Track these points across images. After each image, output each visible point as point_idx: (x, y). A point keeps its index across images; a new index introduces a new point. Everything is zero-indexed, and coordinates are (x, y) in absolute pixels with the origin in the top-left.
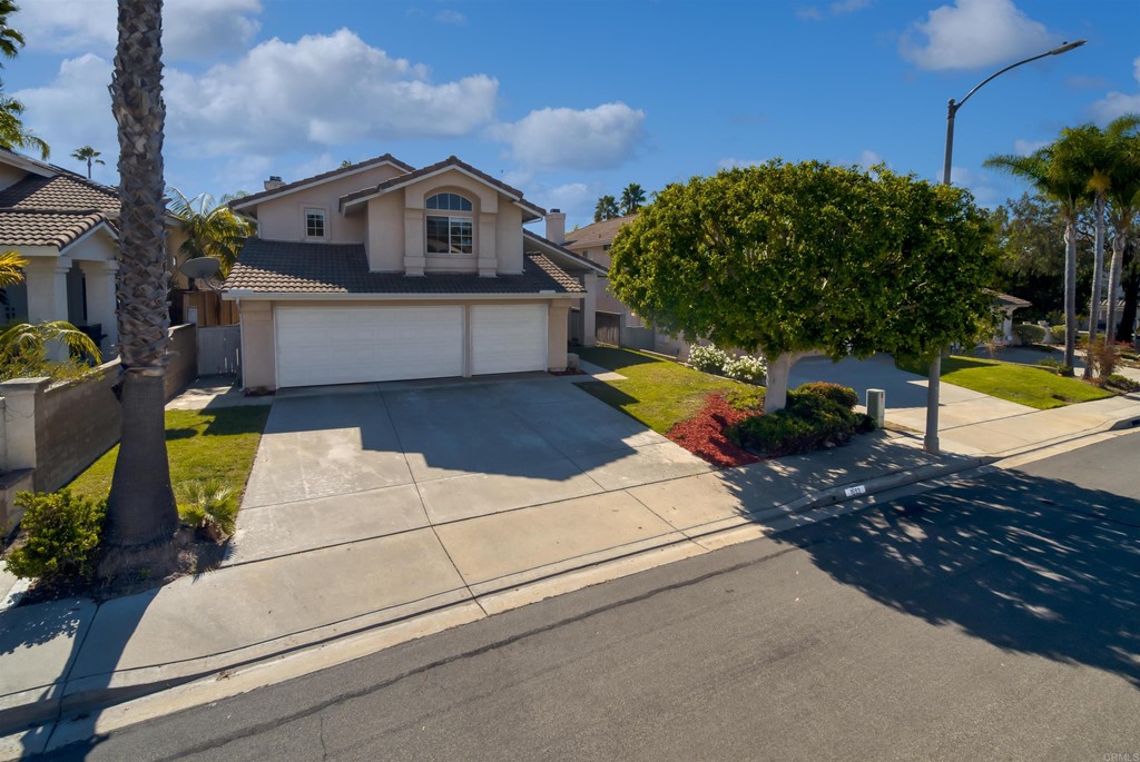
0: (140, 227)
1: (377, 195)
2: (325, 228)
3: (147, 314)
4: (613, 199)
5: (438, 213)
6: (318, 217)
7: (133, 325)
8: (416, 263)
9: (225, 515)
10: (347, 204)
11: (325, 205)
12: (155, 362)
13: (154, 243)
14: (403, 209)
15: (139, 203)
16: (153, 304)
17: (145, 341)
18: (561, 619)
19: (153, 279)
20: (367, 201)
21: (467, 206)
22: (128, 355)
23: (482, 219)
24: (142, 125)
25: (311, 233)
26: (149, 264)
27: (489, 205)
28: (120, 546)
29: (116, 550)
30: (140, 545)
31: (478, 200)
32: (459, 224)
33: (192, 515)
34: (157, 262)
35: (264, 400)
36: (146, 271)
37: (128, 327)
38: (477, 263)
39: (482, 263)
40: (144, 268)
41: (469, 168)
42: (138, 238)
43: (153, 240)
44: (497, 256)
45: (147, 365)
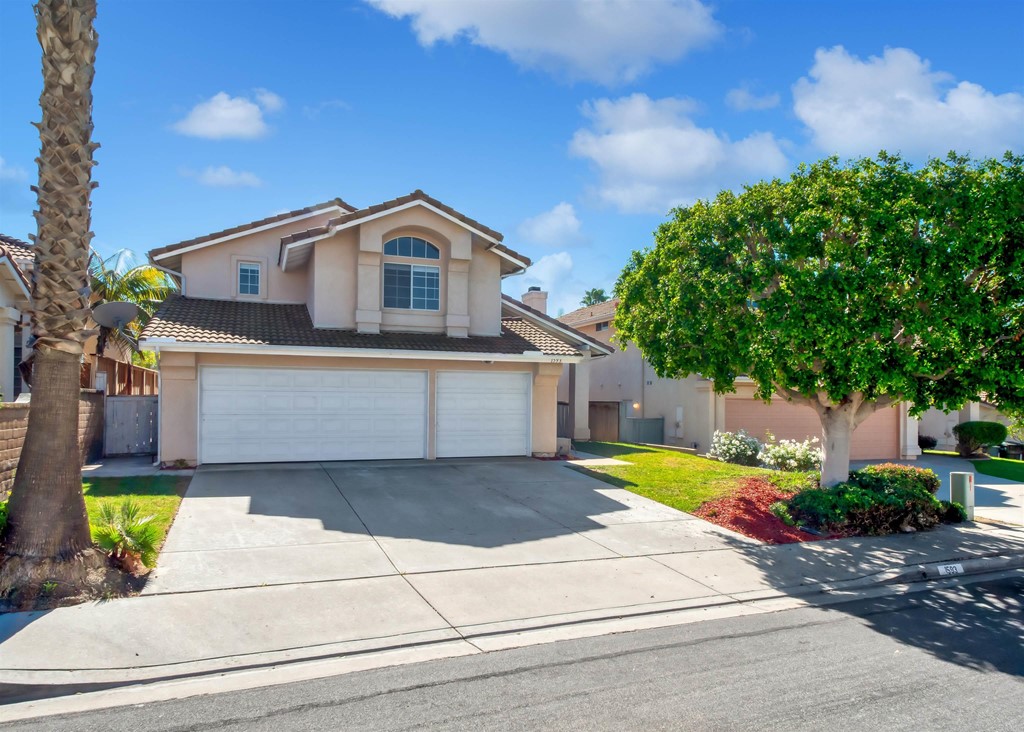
0: (63, 171)
1: (326, 236)
2: (261, 285)
3: (66, 275)
4: (602, 292)
5: (398, 260)
6: (253, 271)
7: (49, 286)
8: (370, 319)
9: (145, 546)
10: (290, 246)
11: (262, 256)
12: (71, 335)
13: (78, 192)
14: (357, 252)
15: (63, 142)
16: (73, 264)
17: (61, 307)
18: (582, 656)
19: (74, 234)
20: (314, 243)
21: (433, 252)
22: (41, 324)
23: (453, 267)
24: (71, 52)
25: (243, 290)
26: (71, 215)
27: (461, 249)
28: (21, 557)
29: (17, 559)
30: (44, 558)
31: (447, 244)
32: (423, 274)
33: (105, 537)
34: (80, 215)
35: (184, 473)
36: (67, 224)
37: (42, 290)
38: (445, 321)
39: (451, 321)
40: (65, 219)
41: (438, 205)
42: (60, 184)
43: (77, 187)
44: (469, 314)
45: (63, 337)
